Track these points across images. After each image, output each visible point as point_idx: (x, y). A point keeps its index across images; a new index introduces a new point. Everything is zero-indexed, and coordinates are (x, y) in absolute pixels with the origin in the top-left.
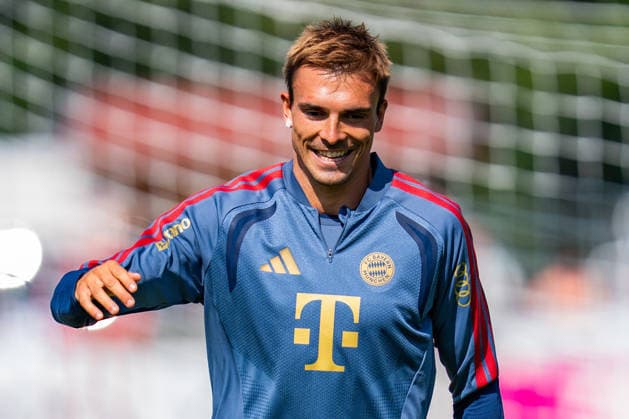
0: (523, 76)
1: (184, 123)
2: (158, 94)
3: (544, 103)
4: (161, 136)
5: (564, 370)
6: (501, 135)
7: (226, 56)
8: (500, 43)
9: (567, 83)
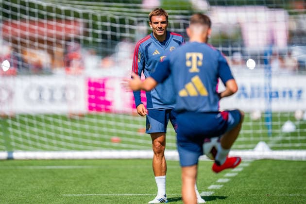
0: (95, 17)
1: (24, 28)
2: (18, 23)
3: (99, 23)
4: (18, 31)
5: (105, 80)
6: (90, 30)
7: (32, 14)
8: (90, 11)
9: (104, 19)
